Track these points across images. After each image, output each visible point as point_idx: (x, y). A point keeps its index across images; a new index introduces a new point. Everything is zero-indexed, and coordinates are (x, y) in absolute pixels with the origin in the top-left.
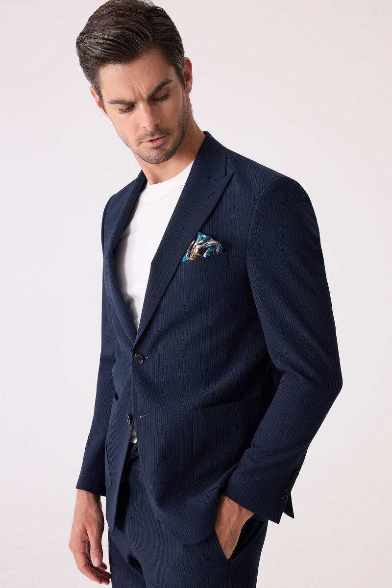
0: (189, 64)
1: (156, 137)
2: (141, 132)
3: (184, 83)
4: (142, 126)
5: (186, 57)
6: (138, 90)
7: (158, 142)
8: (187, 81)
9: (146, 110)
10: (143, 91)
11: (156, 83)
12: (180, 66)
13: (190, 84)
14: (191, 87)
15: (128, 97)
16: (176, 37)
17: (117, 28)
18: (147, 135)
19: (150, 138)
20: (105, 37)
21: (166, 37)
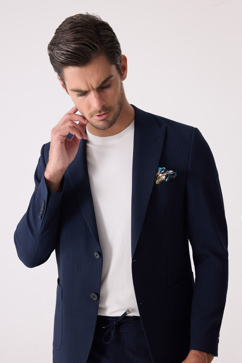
0: (125, 59)
1: (103, 113)
2: (92, 110)
3: (121, 73)
4: (92, 106)
5: (123, 55)
6: (90, 84)
7: (104, 117)
8: (124, 71)
9: (95, 96)
10: (93, 84)
11: (103, 79)
12: (119, 63)
13: (125, 73)
14: (126, 75)
15: (84, 88)
16: (116, 45)
17: (76, 44)
18: (96, 112)
19: (98, 114)
20: (68, 49)
21: (110, 46)
